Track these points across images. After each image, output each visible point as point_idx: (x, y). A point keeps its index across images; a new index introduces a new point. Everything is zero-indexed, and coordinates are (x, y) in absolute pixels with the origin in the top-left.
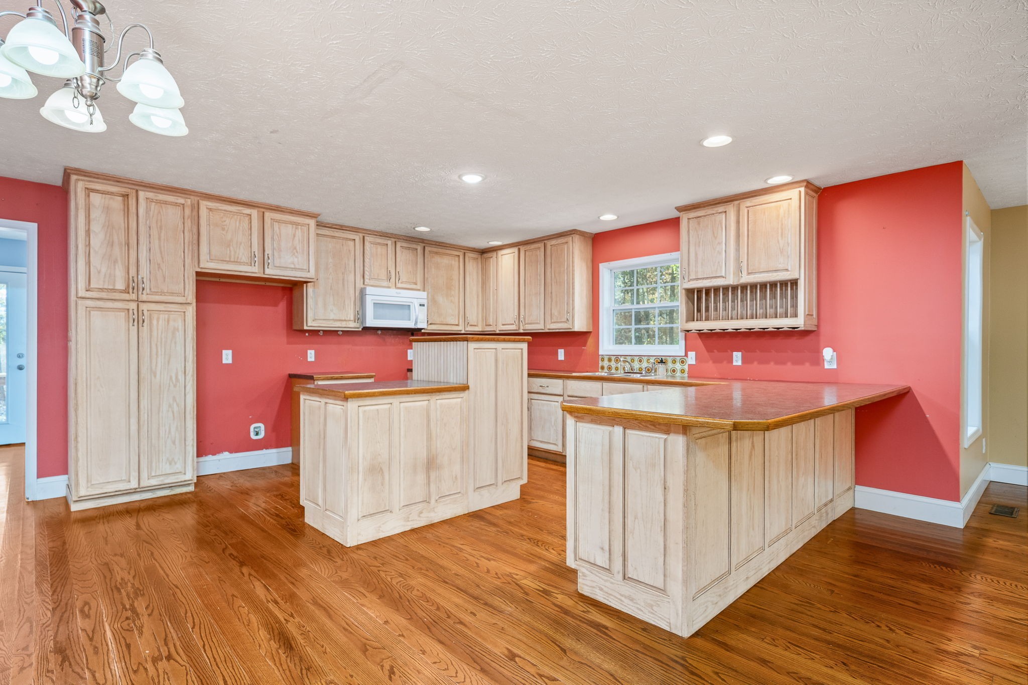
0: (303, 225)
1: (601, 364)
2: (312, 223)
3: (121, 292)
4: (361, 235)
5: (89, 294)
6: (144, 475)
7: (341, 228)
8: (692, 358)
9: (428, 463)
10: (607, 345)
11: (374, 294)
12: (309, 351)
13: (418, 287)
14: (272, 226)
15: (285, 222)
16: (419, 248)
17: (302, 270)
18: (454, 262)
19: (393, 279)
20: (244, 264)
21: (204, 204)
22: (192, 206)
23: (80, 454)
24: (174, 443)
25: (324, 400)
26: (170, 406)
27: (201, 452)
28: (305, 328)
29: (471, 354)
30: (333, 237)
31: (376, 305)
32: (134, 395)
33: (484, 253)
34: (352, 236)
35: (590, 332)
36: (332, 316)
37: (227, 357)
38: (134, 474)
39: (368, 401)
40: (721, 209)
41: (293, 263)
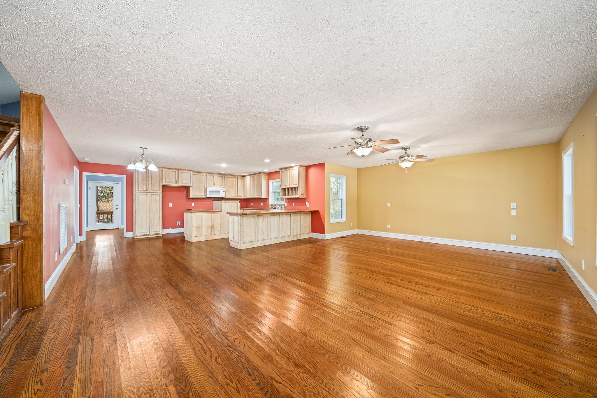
0: (189, 173)
1: (270, 206)
2: (192, 172)
3: (145, 190)
4: (206, 174)
5: (138, 191)
6: (150, 231)
7: (200, 172)
8: (286, 205)
9: (211, 227)
10: (271, 201)
11: (209, 189)
12: (192, 204)
13: (223, 187)
14: (181, 174)
15: (184, 173)
16: (223, 176)
17: (189, 184)
18: (234, 180)
19: (215, 184)
20: (174, 183)
21: (164, 170)
22: (161, 170)
23: (136, 226)
24: (157, 224)
25: (188, 213)
26: (156, 216)
27: (164, 228)
28: (191, 198)
29: (223, 204)
30: (198, 175)
31: (210, 191)
32: (148, 213)
33: (243, 176)
34: (203, 174)
35: (267, 198)
36: (198, 195)
37: (171, 205)
38: (148, 231)
39: (196, 213)
40: (286, 170)
41: (186, 182)
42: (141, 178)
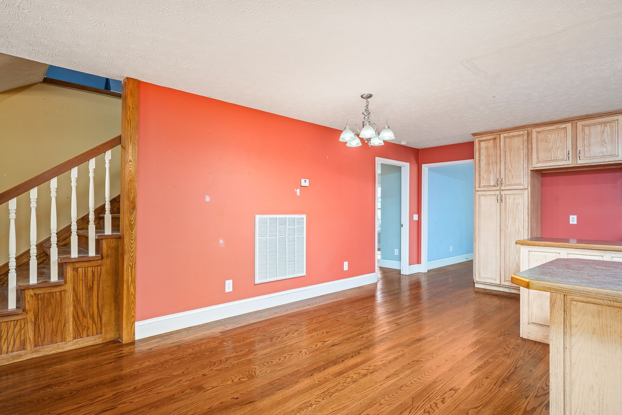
0: (612, 122)
3: (493, 184)
5: (480, 189)
6: (502, 279)
14: (584, 130)
15: (594, 125)
20: (563, 160)
21: (535, 130)
22: (528, 134)
37: (573, 220)
38: (498, 277)
41: (602, 152)
42: (485, 161)
